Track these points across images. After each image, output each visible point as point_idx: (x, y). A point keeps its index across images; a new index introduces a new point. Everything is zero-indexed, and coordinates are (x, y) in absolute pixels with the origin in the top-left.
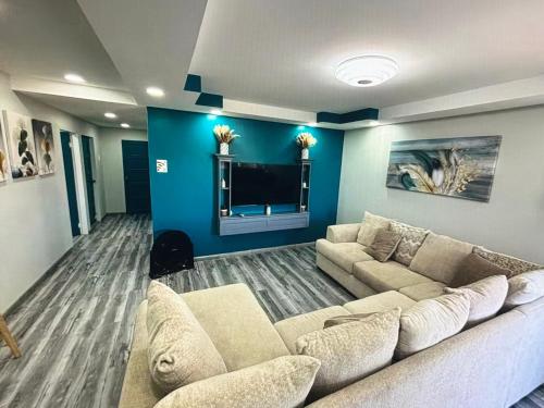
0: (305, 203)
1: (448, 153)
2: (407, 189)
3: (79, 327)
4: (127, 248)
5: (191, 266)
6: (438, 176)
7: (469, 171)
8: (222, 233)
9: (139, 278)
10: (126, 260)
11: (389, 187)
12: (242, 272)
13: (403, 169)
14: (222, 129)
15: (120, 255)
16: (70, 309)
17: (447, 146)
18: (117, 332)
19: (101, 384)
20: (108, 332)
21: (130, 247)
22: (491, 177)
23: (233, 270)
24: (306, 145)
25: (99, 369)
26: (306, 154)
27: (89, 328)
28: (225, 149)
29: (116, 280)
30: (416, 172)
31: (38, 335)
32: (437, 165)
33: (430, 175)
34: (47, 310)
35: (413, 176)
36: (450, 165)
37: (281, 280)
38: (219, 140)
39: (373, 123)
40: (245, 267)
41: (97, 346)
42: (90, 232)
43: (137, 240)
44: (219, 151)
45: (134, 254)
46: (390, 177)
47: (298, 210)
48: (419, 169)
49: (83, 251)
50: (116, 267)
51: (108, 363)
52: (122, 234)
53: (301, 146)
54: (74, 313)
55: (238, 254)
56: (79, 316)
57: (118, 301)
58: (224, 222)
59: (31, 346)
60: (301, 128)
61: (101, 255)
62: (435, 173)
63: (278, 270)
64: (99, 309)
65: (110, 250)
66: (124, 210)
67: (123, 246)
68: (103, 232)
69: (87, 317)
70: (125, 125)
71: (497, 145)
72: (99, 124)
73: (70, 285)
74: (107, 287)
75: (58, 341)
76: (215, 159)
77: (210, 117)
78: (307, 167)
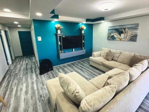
0: (84, 47)
1: (125, 29)
2: (113, 40)
3: (23, 93)
4: (28, 67)
5: (52, 69)
6: (122, 35)
7: (131, 33)
8: (61, 58)
9: (37, 76)
10: (29, 71)
11: (108, 40)
12: (68, 69)
13: (112, 34)
14: (58, 25)
15: (27, 69)
16: (17, 88)
17: (124, 27)
18: (36, 93)
19: (39, 107)
20: (34, 93)
21: (29, 67)
22: (137, 35)
23: (66, 69)
24: (83, 29)
25: (36, 104)
26: (83, 32)
27: (26, 93)
28: (59, 32)
29: (29, 77)
30: (116, 35)
31: (9, 98)
32: (122, 32)
33: (120, 35)
34: (9, 90)
35: (115, 36)
36: (125, 32)
37: (81, 70)
38: (57, 29)
39: (102, 21)
40: (69, 68)
41: (32, 97)
42: (12, 63)
43: (31, 64)
44: (57, 33)
45: (31, 68)
46: (108, 37)
47: (82, 49)
48: (117, 34)
49: (12, 70)
50: (27, 73)
51: (38, 101)
52: (24, 62)
53: (81, 29)
54: (19, 89)
55: (66, 64)
56: (21, 89)
57: (33, 83)
58: (61, 55)
59: (8, 101)
60: (80, 24)
61: (20, 70)
62: (121, 35)
63: (79, 67)
64: (27, 87)
65: (22, 68)
66: (22, 55)
67: (26, 66)
68: (17, 63)
69: (24, 89)
70: (19, 26)
71: (138, 26)
72: (10, 26)
73: (13, 81)
74: (27, 79)
75: (17, 98)
76: (56, 35)
77: (53, 22)
78: (84, 36)
